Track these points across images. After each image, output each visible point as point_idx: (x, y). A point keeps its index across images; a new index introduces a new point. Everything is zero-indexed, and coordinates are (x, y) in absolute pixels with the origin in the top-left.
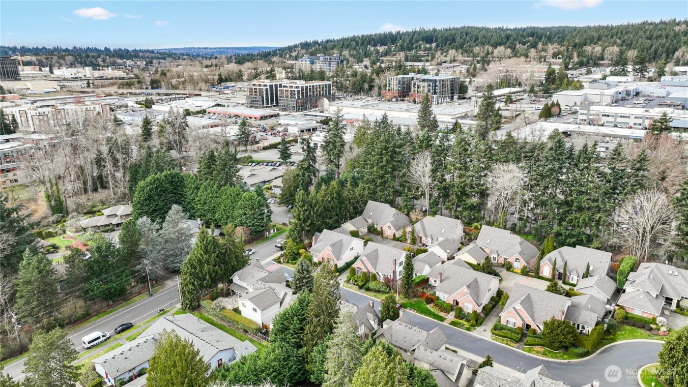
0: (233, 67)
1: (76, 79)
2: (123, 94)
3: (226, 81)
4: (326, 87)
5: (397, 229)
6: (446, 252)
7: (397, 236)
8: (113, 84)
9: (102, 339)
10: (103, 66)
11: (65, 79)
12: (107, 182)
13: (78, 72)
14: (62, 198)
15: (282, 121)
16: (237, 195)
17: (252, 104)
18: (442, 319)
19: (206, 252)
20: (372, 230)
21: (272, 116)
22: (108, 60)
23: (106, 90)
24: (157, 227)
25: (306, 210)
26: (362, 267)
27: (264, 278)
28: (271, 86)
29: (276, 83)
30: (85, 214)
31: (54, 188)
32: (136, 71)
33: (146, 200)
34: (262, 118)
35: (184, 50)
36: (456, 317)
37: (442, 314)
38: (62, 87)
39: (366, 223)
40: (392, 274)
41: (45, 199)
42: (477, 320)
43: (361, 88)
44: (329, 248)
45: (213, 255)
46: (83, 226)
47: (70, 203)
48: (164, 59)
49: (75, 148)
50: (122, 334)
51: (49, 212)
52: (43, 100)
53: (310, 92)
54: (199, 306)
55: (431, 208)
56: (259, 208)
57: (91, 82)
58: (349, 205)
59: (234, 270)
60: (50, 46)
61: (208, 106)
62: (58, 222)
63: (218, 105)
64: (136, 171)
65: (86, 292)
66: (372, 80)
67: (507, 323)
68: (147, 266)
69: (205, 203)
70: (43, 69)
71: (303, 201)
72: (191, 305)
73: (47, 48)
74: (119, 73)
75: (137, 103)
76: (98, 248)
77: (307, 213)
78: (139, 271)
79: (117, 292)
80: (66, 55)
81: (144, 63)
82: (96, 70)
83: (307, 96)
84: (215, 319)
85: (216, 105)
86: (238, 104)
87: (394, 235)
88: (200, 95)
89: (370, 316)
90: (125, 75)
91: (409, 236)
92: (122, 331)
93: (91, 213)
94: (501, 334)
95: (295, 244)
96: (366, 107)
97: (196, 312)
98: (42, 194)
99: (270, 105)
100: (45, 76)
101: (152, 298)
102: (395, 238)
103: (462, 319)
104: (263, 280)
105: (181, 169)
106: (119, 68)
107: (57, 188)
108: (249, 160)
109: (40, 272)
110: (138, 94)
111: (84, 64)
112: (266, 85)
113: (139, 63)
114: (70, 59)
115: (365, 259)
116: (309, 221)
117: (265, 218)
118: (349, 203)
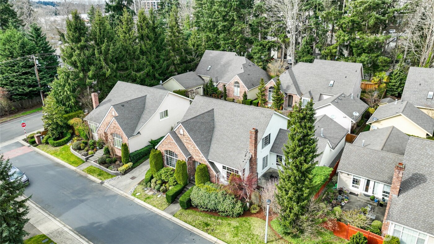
5: (251, 85)
6: (351, 116)
7: (250, 97)
20: (210, 90)
26: (177, 150)
40: (247, 167)
44: (115, 113)
87: (245, 96)
91: (270, 95)
102: (246, 101)
115: (182, 131)
116: (92, 68)
117: (36, 72)
118: (174, 50)
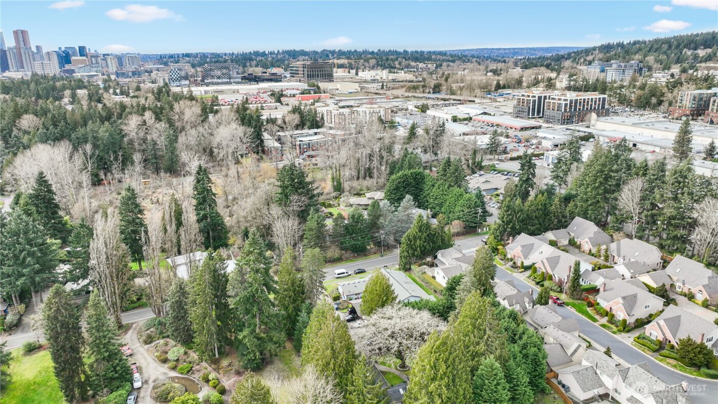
0: (516, 72)
1: (374, 81)
2: (408, 97)
3: (504, 87)
4: (599, 101)
5: (594, 246)
6: (630, 272)
7: (593, 251)
8: (402, 87)
9: (346, 274)
10: (399, 69)
11: (366, 81)
12: (373, 173)
13: (377, 75)
14: (342, 181)
15: (540, 133)
16: (460, 195)
17: (518, 114)
18: (595, 320)
19: (420, 231)
20: (572, 243)
21: (533, 128)
22: (404, 62)
23: (395, 92)
24: (394, 209)
25: (510, 215)
26: (542, 268)
27: (458, 258)
28: (540, 98)
29: (545, 95)
30: (354, 195)
31: (338, 173)
32: (425, 75)
33: (394, 189)
34: (522, 129)
35: (477, 51)
36: (609, 321)
37: (597, 317)
38: (362, 88)
39: (568, 236)
41: (331, 180)
42: (625, 328)
43: (647, 103)
44: (520, 248)
45: (424, 234)
46: (351, 203)
47: (346, 186)
48: (453, 61)
49: (357, 144)
50: (358, 275)
51: (332, 190)
52: (345, 100)
53: (580, 105)
54: (410, 269)
55: (637, 232)
56: (474, 208)
57: (385, 84)
58: (553, 218)
59: (440, 248)
60: (360, 50)
61: (475, 114)
62: (336, 198)
63: (485, 113)
64: (394, 167)
65: (342, 243)
66: (663, 95)
67: (651, 335)
68: (382, 235)
69: (436, 198)
70: (351, 71)
71: (508, 206)
72: (405, 267)
73: (358, 51)
74: (410, 77)
75: (416, 107)
76: (353, 215)
77: (510, 217)
78: (376, 237)
79: (360, 249)
80: (370, 58)
81: (435, 65)
82: (392, 73)
83: (575, 110)
84: (418, 280)
85: (482, 114)
86: (505, 112)
87: (590, 251)
88: (474, 101)
89: (526, 300)
90: (414, 79)
91: (603, 252)
92: (359, 273)
93: (359, 194)
94: (641, 342)
95: (496, 240)
96: (640, 125)
97: (407, 273)
98: (330, 176)
99: (536, 116)
100: (352, 78)
101: (382, 258)
102: (590, 253)
103: (613, 324)
104: (457, 259)
105: (431, 170)
106: (411, 71)
107: (340, 173)
108: (492, 168)
109: (318, 224)
110: (420, 98)
111: (384, 67)
112: (535, 97)
113: (430, 66)
114: (373, 62)
115: (545, 261)
116: (511, 224)
117: (478, 217)
118: (554, 216)
